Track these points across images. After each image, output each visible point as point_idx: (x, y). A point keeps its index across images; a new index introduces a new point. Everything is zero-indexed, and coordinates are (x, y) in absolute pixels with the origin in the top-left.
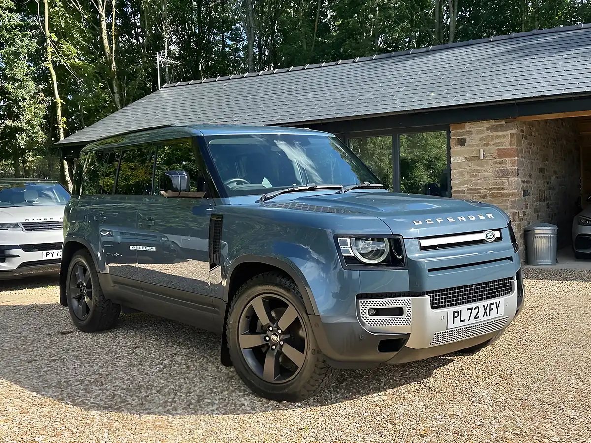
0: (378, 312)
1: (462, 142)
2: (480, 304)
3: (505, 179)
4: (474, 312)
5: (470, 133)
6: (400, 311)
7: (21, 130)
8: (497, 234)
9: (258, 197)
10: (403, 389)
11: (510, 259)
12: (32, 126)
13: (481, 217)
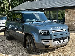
0: (45, 42)
1: (67, 12)
2: (61, 41)
3: (73, 18)
4: (60, 42)
5: (68, 11)
6: (48, 42)
7: (5, 8)
8: (65, 30)
9: (30, 23)
10: (50, 53)
11: (67, 34)
12: (7, 8)
13: (63, 27)
